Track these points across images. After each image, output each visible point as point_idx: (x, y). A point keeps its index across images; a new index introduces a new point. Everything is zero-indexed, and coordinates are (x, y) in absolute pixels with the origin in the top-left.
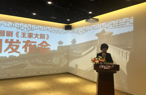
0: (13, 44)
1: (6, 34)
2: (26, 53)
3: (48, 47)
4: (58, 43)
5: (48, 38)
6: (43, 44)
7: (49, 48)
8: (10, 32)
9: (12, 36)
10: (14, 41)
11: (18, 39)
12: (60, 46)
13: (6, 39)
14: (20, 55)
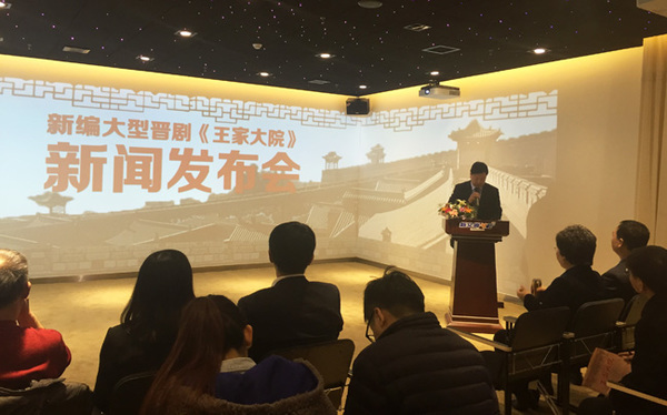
0: (192, 163)
1: (171, 134)
2: (227, 191)
3: (294, 172)
4: (324, 161)
5: (291, 145)
6: (278, 164)
7: (297, 177)
8: (182, 125)
9: (188, 140)
10: (194, 154)
11: (205, 147)
12: (332, 168)
13: (173, 149)
14: (210, 197)
